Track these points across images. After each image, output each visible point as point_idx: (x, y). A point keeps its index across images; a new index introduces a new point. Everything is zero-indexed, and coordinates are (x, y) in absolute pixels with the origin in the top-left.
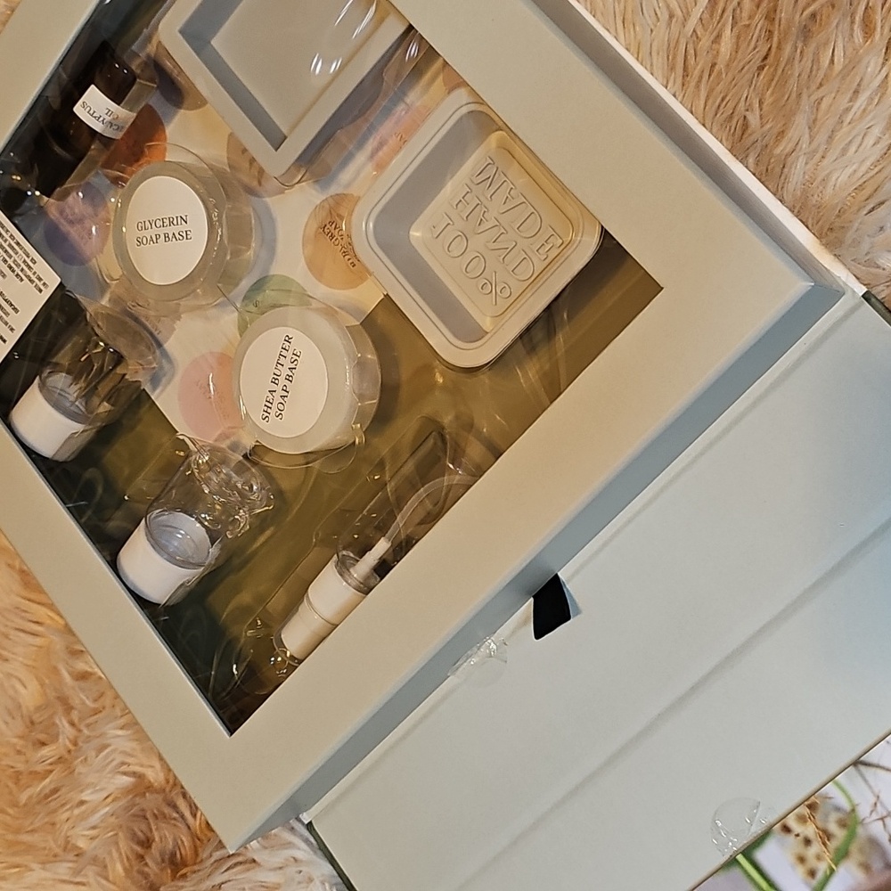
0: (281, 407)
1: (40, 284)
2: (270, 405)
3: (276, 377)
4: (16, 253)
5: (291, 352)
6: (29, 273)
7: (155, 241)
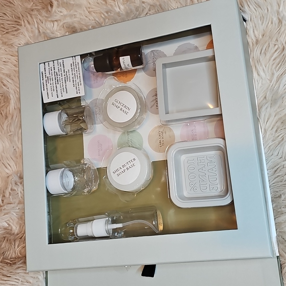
0: (120, 174)
1: (78, 92)
2: (118, 171)
3: (124, 166)
4: (78, 79)
5: (133, 163)
6: (77, 86)
7: (117, 108)
